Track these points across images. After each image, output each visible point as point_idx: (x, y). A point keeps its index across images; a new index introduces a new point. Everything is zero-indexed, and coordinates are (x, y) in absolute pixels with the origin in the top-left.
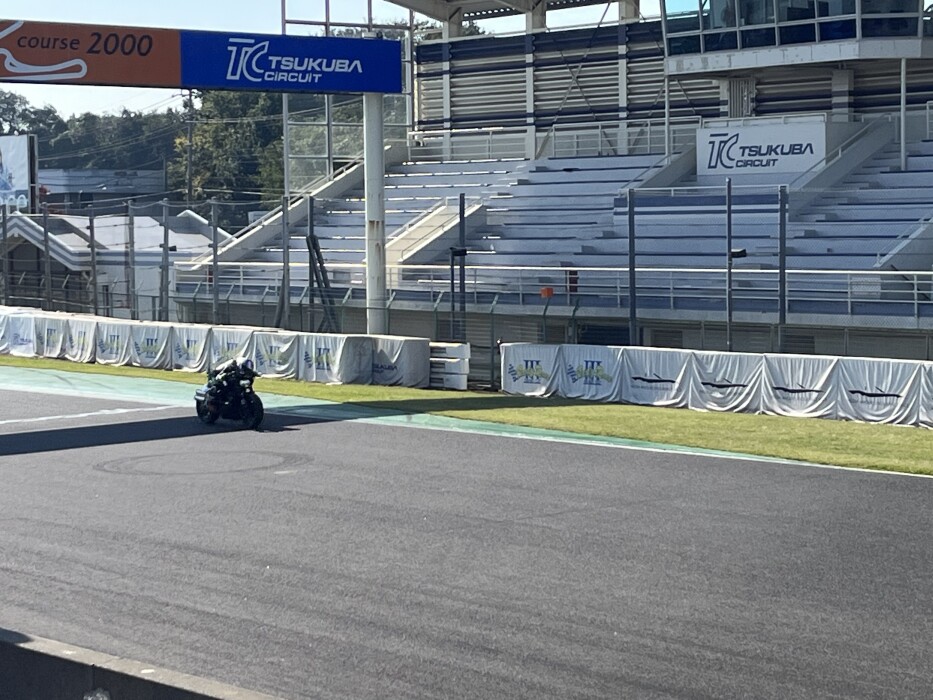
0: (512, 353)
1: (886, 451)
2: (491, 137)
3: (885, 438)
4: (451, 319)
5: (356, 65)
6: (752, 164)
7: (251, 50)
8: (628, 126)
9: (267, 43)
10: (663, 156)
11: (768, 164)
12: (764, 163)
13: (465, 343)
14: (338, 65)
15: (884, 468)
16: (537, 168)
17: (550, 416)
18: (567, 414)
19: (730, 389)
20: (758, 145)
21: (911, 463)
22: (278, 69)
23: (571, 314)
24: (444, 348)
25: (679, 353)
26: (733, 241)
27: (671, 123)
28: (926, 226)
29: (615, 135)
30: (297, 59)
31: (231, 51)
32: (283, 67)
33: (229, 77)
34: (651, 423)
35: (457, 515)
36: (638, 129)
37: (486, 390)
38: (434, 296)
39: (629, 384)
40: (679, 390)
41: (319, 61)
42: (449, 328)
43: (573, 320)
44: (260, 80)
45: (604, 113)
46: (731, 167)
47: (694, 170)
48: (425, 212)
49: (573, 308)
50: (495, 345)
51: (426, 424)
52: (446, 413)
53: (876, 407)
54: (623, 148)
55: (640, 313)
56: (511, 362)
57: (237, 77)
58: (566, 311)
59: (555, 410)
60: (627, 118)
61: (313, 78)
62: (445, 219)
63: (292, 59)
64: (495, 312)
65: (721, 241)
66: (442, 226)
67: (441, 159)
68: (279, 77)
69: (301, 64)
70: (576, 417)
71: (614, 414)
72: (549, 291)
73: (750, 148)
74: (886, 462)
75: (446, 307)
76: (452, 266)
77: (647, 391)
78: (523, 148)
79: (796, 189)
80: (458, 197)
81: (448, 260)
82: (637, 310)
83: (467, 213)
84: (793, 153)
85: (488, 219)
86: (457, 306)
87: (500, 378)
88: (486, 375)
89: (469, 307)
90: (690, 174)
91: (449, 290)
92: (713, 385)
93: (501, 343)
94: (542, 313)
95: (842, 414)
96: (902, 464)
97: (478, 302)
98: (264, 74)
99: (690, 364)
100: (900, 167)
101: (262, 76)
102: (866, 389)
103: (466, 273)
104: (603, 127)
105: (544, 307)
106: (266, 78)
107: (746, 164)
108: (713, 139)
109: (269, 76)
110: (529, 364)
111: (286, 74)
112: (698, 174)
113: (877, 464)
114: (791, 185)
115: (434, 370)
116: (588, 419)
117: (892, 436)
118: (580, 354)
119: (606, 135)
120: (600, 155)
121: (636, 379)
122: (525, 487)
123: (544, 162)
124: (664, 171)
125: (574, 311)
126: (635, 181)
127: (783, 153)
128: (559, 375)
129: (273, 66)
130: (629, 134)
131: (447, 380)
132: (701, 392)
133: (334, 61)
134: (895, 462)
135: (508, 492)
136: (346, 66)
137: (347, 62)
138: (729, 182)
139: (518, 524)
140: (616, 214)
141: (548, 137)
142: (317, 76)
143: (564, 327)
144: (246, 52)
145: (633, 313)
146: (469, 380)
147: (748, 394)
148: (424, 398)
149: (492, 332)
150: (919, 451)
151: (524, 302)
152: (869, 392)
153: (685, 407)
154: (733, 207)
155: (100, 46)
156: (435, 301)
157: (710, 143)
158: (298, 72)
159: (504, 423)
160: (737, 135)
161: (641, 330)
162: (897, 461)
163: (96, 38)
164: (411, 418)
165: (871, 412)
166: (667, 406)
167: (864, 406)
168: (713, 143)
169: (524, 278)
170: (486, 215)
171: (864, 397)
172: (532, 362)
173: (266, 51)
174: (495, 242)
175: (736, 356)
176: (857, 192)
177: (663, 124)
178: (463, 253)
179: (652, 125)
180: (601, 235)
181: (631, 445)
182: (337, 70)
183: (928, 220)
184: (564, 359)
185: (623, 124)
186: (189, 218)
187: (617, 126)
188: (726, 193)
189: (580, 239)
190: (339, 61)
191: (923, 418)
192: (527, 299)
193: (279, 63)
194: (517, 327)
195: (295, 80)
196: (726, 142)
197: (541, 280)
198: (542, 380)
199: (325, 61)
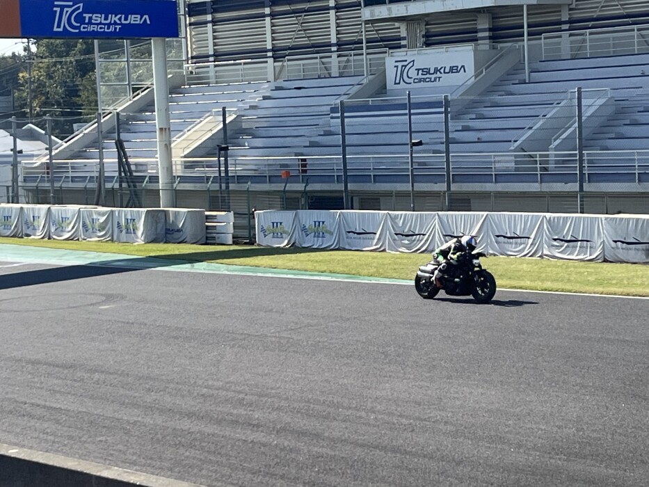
0: (263, 217)
1: (522, 276)
2: (243, 67)
3: (520, 267)
4: (220, 195)
5: (146, 19)
6: (424, 80)
7: (70, 10)
8: (338, 57)
9: (81, 5)
10: (363, 77)
11: (435, 80)
12: (432, 80)
13: (230, 211)
14: (133, 19)
15: (521, 288)
16: (276, 87)
17: (291, 260)
18: (302, 259)
19: (415, 237)
20: (428, 67)
21: (539, 284)
22: (90, 23)
23: (303, 189)
24: (216, 216)
25: (379, 214)
26: (413, 135)
27: (368, 54)
28: (544, 120)
29: (330, 63)
30: (103, 15)
33: (55, 29)
34: (361, 263)
35: (228, 332)
36: (345, 58)
37: (246, 243)
38: (207, 179)
39: (345, 236)
40: (379, 239)
41: (119, 16)
42: (218, 201)
43: (305, 192)
44: (77, 31)
45: (320, 48)
46: (410, 83)
47: (384, 86)
48: (198, 120)
49: (304, 185)
50: (251, 212)
51: (204, 269)
52: (218, 261)
53: (514, 246)
54: (335, 72)
55: (351, 186)
56: (263, 224)
57: (61, 29)
58: (300, 187)
59: (293, 256)
60: (337, 51)
61: (116, 29)
62: (214, 124)
63: (100, 16)
64: (250, 190)
65: (405, 135)
66: (211, 130)
67: (208, 83)
68: (91, 28)
69: (106, 19)
70: (309, 260)
71: (335, 257)
72: (288, 173)
73: (422, 70)
74: (522, 284)
75: (216, 187)
76: (219, 158)
77: (357, 240)
78: (266, 73)
79: (456, 98)
80: (221, 110)
81: (216, 154)
82: (349, 185)
83: (228, 121)
84: (452, 72)
85: (243, 124)
86: (224, 186)
87: (255, 235)
88: (245, 233)
89: (232, 187)
90: (382, 89)
91: (217, 175)
92: (403, 235)
93: (255, 210)
94: (282, 189)
95: (491, 252)
96: (533, 284)
97: (238, 183)
98: (80, 26)
99: (386, 221)
100: (525, 80)
102: (506, 233)
103: (229, 163)
104: (321, 58)
105: (284, 185)
107: (420, 81)
108: (397, 64)
109: (84, 28)
110: (275, 224)
111: (96, 26)
112: (388, 88)
113: (516, 285)
114: (451, 94)
115: (209, 231)
116: (317, 262)
117: (525, 266)
118: (310, 217)
119: (323, 63)
120: (319, 78)
121: (349, 232)
122: (274, 310)
123: (280, 83)
124: (364, 87)
125: (305, 187)
126: (345, 94)
127: (445, 73)
128: (296, 232)
130: (339, 62)
131: (219, 238)
132: (394, 240)
133: (130, 16)
134: (528, 283)
135: (262, 314)
136: (138, 19)
137: (139, 16)
138: (409, 94)
139: (270, 337)
140: (332, 118)
141: (283, 66)
142: (118, 27)
143: (298, 198)
144: (67, 12)
145: (346, 186)
146: (233, 238)
147: (427, 240)
148: (203, 251)
149: (248, 203)
150: (544, 275)
151: (270, 182)
152: (509, 235)
153: (384, 250)
154: (412, 111)
156: (208, 182)
157: (395, 67)
158: (105, 24)
159: (259, 266)
160: (413, 61)
161: (352, 199)
162: (529, 282)
164: (193, 266)
165: (510, 249)
166: (371, 251)
167: (507, 246)
168: (397, 67)
169: (269, 165)
170: (241, 122)
171: (506, 239)
172: (277, 223)
174: (247, 140)
175: (418, 214)
176: (496, 98)
177: (362, 54)
178: (226, 149)
179: (355, 55)
180: (322, 133)
181: (347, 278)
182: (132, 22)
183: (545, 116)
184: (299, 221)
185: (334, 55)
186: (31, 130)
187: (331, 57)
188: (407, 101)
189: (308, 137)
190: (133, 16)
191: (546, 252)
192: (272, 179)
193: (90, 18)
194: (267, 199)
195: (103, 30)
196: (406, 66)
197: (282, 166)
198: (284, 235)
199: (123, 16)
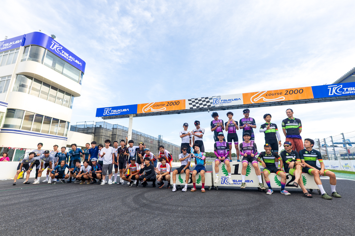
31: (329, 89)
32: (348, 90)
33: (330, 94)
68: (348, 93)
101: (342, 93)
106: (343, 93)
111: (351, 92)
129: (345, 90)
155: (288, 93)
163: (287, 91)
173: (341, 87)
